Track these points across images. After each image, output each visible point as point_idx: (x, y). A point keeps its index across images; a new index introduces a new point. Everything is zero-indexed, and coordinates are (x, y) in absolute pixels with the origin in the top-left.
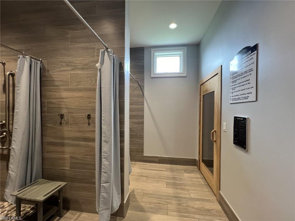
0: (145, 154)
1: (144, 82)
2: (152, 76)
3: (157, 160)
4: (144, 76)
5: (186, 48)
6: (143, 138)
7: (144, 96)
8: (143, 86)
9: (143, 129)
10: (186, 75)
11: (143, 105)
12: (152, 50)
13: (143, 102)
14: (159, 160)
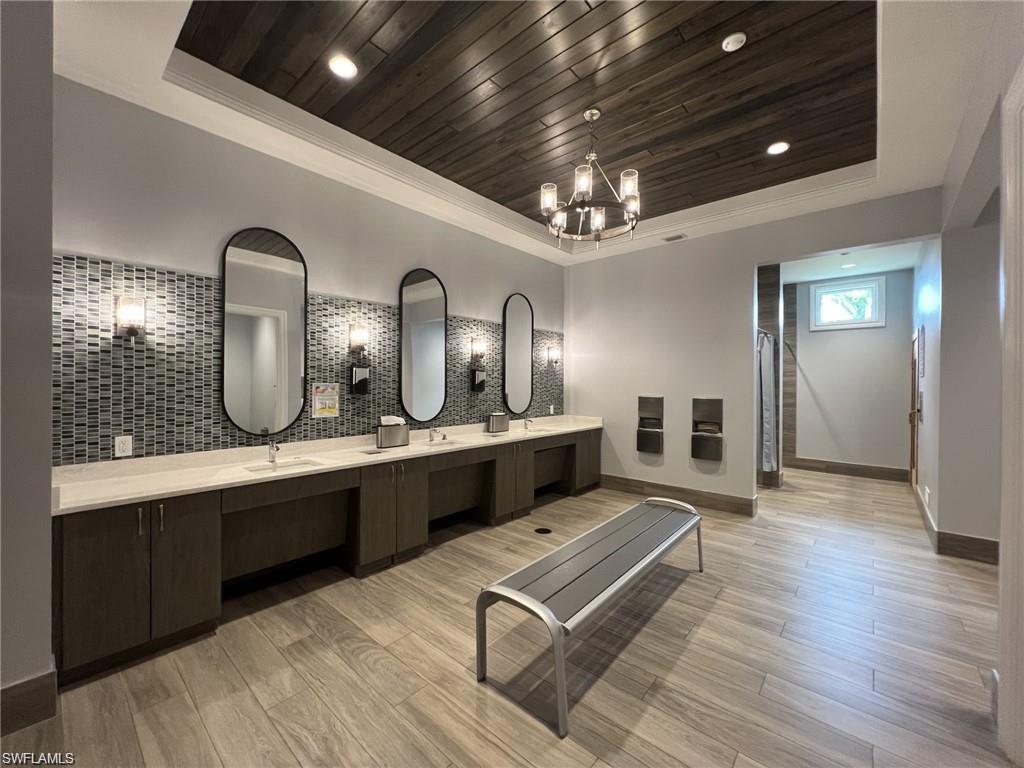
0: (798, 456)
1: (795, 340)
2: (813, 328)
3: (823, 466)
4: (795, 330)
5: (883, 278)
6: (795, 429)
7: (795, 359)
8: (795, 347)
9: (795, 415)
10: (883, 324)
11: (795, 375)
12: (812, 287)
13: (795, 372)
14: (828, 467)
